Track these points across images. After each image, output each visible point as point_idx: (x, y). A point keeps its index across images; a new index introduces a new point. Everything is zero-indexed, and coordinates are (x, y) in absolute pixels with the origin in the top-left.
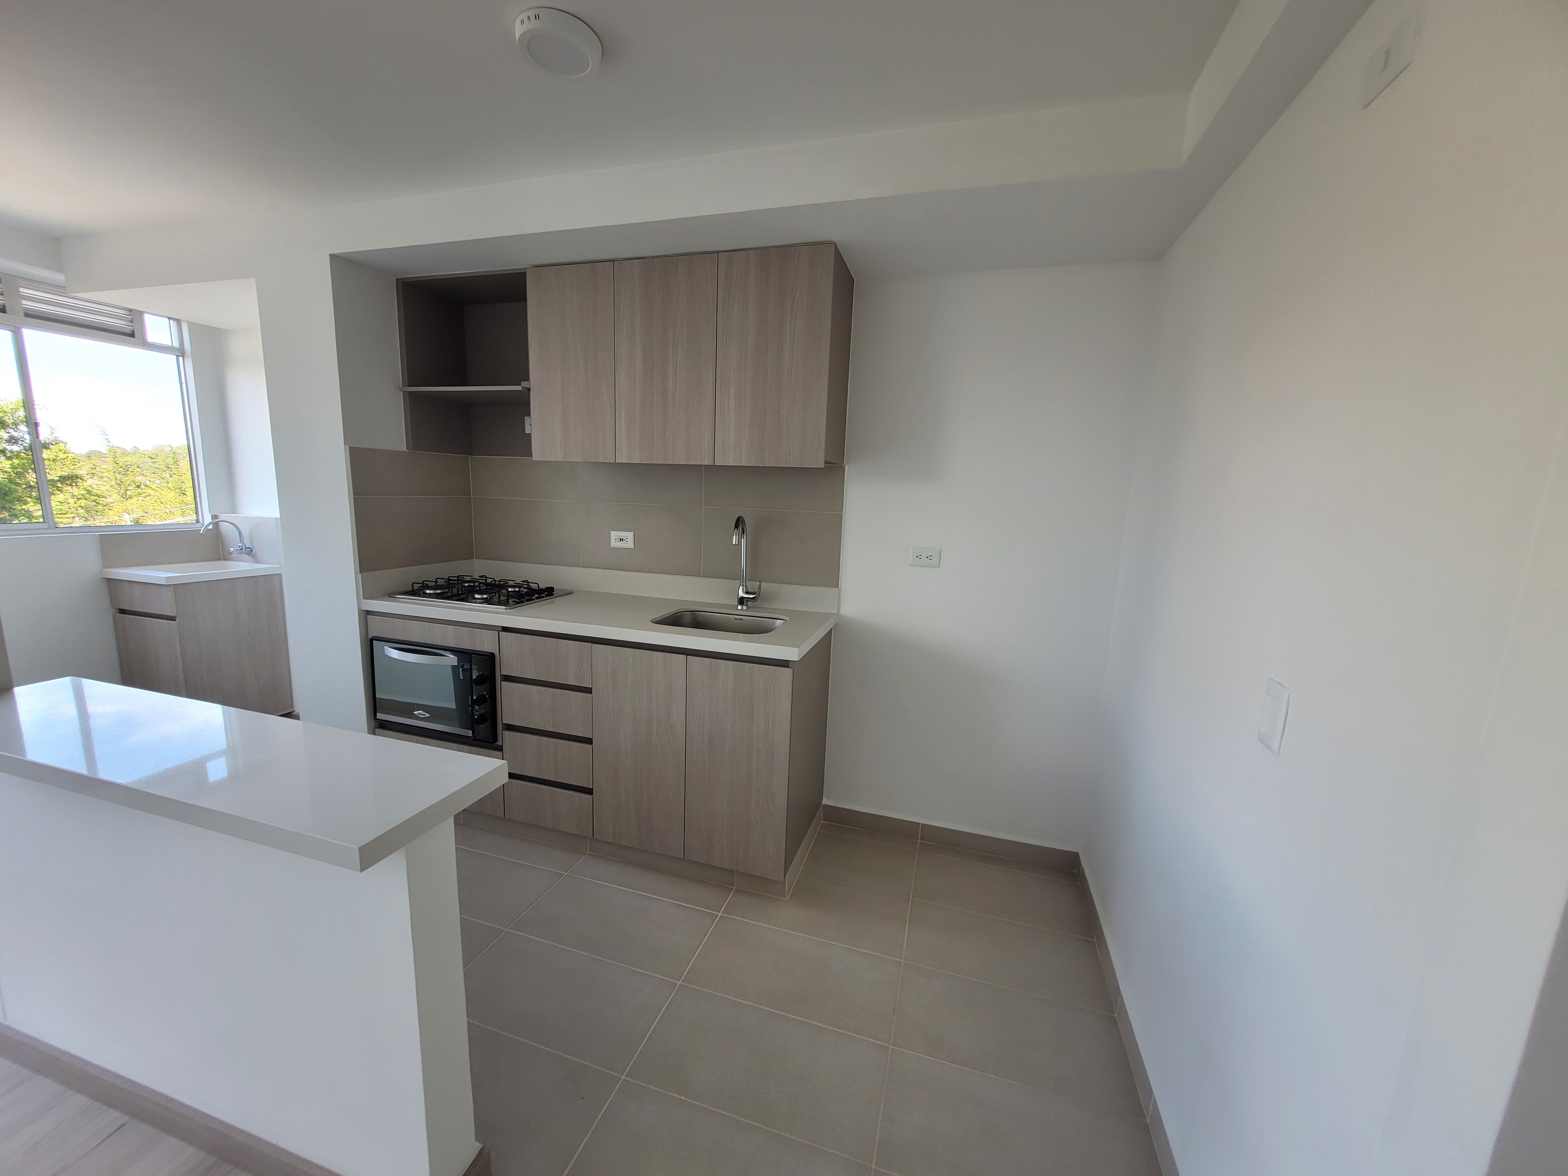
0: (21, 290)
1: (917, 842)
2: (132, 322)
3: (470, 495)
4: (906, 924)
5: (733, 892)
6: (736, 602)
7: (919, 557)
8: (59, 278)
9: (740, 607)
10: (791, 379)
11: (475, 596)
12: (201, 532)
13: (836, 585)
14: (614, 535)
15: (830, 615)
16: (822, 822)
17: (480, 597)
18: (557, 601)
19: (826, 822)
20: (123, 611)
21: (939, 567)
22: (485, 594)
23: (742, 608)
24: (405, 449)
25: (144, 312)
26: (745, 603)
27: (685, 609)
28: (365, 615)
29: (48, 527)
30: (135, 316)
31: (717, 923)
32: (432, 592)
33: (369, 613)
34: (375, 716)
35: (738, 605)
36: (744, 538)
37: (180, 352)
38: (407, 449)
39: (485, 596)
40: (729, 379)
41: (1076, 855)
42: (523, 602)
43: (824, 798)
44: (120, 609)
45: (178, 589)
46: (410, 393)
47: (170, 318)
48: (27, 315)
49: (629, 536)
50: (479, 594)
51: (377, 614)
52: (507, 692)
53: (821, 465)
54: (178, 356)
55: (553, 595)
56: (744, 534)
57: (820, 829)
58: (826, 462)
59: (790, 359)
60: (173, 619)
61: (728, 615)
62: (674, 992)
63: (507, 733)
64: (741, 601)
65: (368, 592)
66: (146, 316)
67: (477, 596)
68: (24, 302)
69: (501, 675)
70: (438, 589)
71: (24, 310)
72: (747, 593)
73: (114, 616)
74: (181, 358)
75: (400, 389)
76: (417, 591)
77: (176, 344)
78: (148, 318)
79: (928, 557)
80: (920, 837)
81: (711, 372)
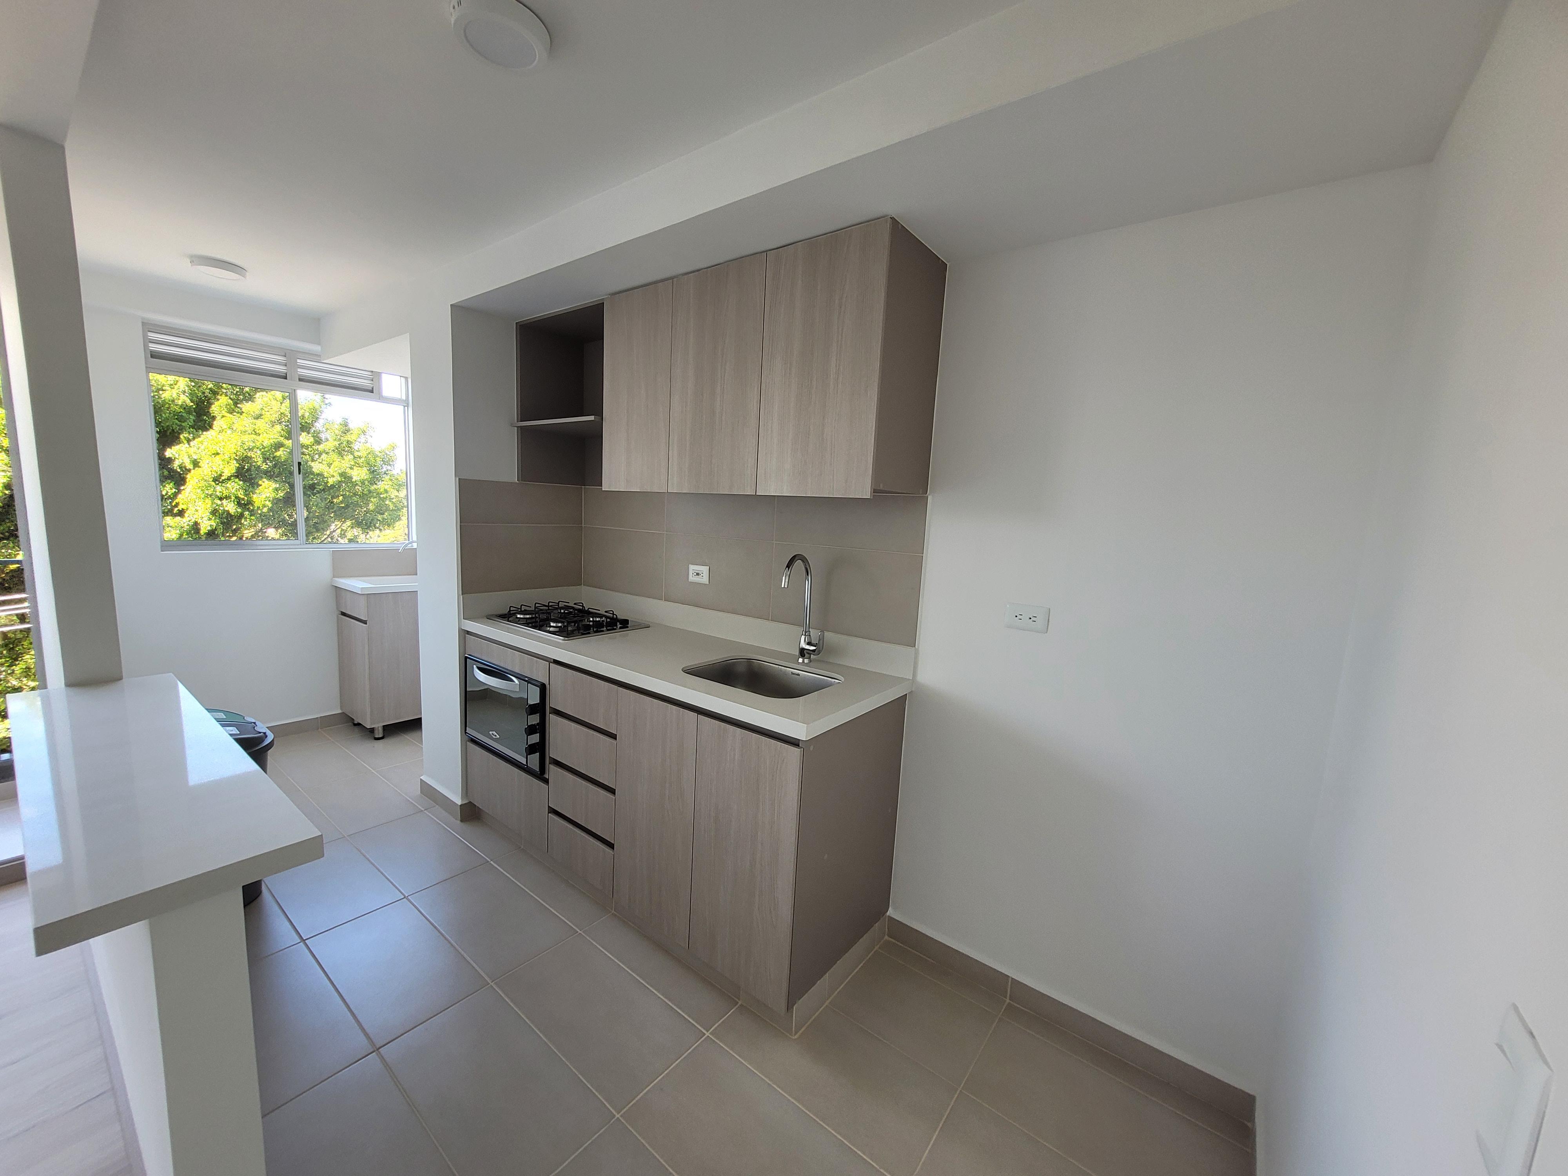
0: (298, 361)
1: (1005, 1001)
2: (372, 380)
3: (582, 524)
4: (935, 1132)
5: (737, 1006)
6: (797, 653)
7: (1019, 617)
8: (316, 348)
9: (801, 660)
10: (837, 391)
11: (550, 624)
12: (400, 551)
13: (912, 642)
14: (692, 568)
15: (897, 681)
16: (886, 937)
17: (554, 625)
18: (630, 634)
19: (890, 939)
20: (343, 614)
21: (1047, 633)
22: (559, 622)
23: (803, 661)
24: (516, 480)
25: (382, 373)
26: (807, 655)
27: (741, 656)
28: (465, 634)
29: (300, 543)
30: (376, 376)
31: (698, 1045)
32: (522, 616)
33: (468, 633)
34: (466, 730)
35: (799, 658)
36: (808, 581)
37: (405, 403)
38: (518, 480)
39: (560, 625)
40: (773, 396)
41: (1250, 1100)
42: (589, 633)
43: (890, 908)
44: (341, 612)
45: (371, 597)
46: (522, 428)
47: (401, 376)
48: (300, 380)
49: (704, 570)
50: (554, 622)
51: (472, 634)
52: (555, 725)
53: (867, 495)
54: (404, 406)
55: (627, 627)
56: (808, 575)
57: (880, 948)
58: (875, 491)
59: (836, 366)
60: (365, 622)
61: (785, 668)
62: (605, 1128)
63: (552, 766)
64: (802, 652)
65: (468, 613)
66: (384, 376)
67: (552, 624)
68: (299, 370)
69: (550, 707)
70: (527, 614)
71: (299, 376)
72: (809, 644)
73: (337, 616)
74: (406, 408)
75: (512, 425)
76: (508, 616)
77: (404, 398)
78: (385, 377)
79: (1030, 618)
80: (1008, 995)
81: (756, 388)
